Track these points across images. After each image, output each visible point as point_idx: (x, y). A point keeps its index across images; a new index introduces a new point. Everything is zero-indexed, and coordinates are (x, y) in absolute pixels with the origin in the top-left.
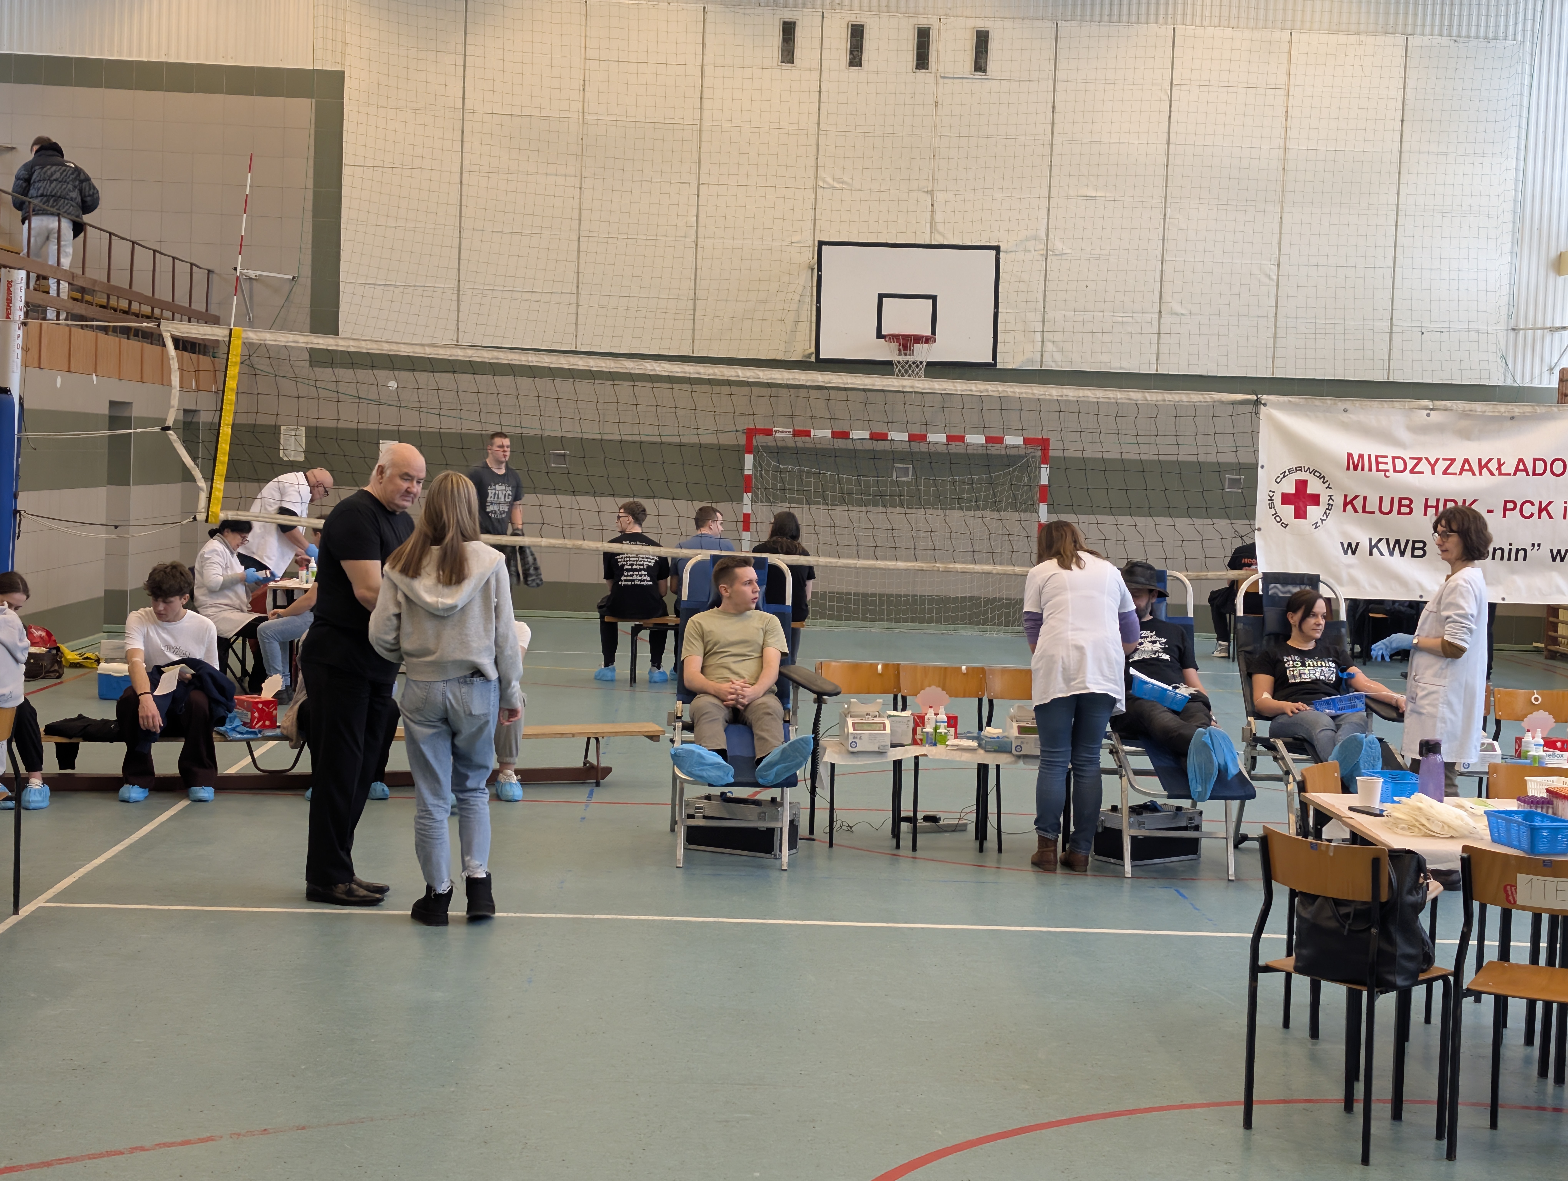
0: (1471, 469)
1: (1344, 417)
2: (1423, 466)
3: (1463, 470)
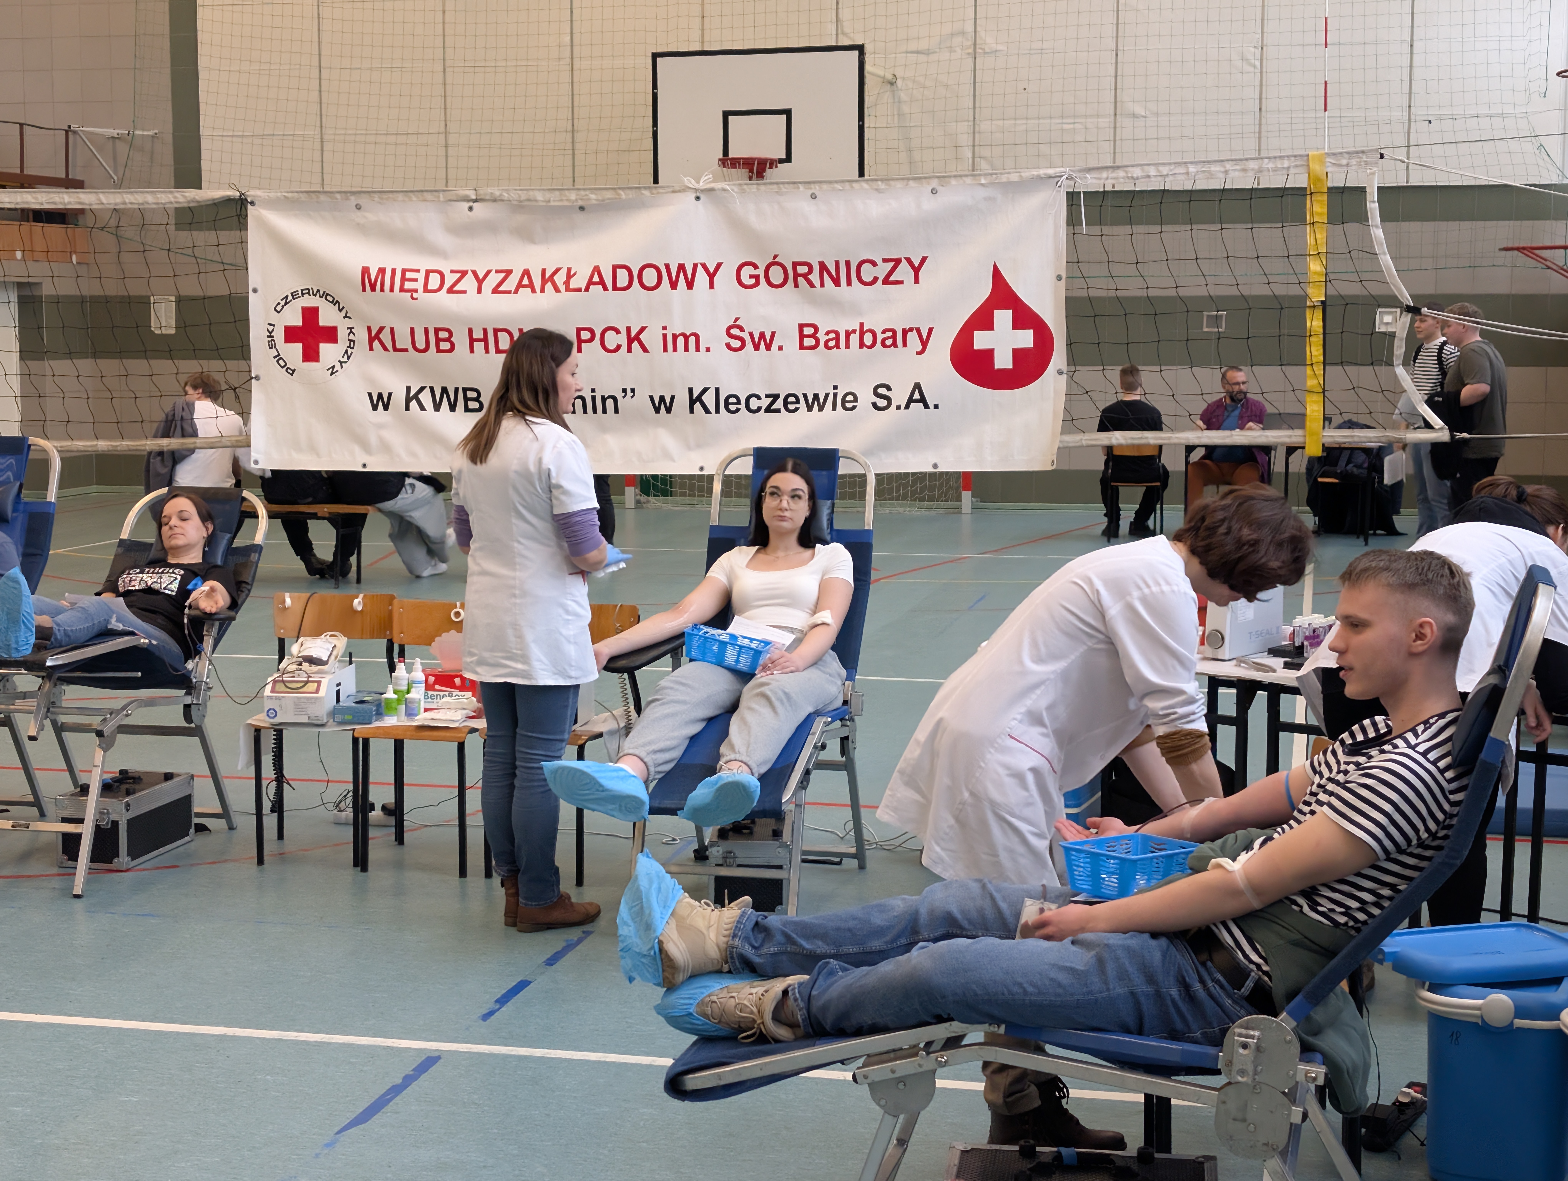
0: (530, 285)
1: (358, 217)
2: (469, 283)
3: (519, 286)
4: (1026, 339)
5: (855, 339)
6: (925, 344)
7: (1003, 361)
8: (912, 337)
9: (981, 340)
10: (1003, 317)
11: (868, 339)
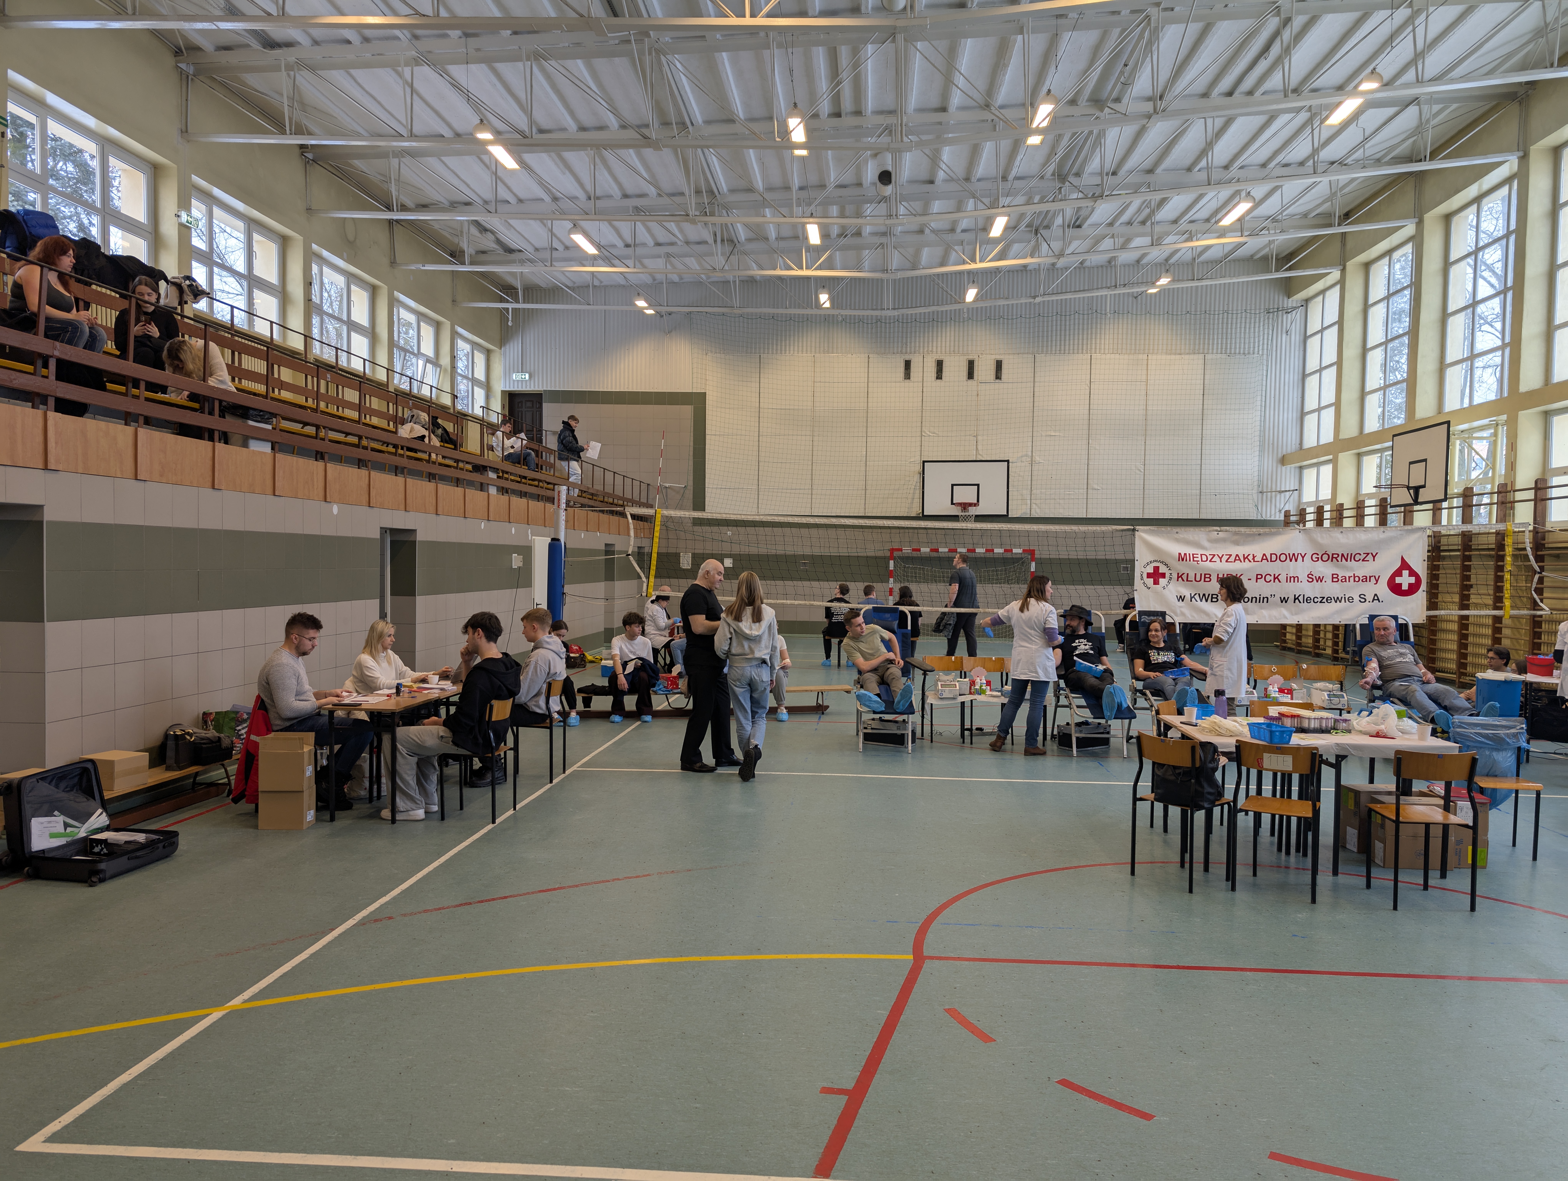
0: (1240, 560)
1: (1176, 536)
2: (1216, 559)
3: (1235, 560)
4: (1412, 580)
5: (1352, 579)
6: (1377, 581)
7: (1405, 587)
8: (1373, 579)
9: (1398, 580)
10: (1406, 573)
11: (1357, 579)
